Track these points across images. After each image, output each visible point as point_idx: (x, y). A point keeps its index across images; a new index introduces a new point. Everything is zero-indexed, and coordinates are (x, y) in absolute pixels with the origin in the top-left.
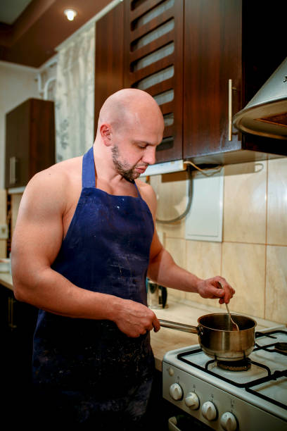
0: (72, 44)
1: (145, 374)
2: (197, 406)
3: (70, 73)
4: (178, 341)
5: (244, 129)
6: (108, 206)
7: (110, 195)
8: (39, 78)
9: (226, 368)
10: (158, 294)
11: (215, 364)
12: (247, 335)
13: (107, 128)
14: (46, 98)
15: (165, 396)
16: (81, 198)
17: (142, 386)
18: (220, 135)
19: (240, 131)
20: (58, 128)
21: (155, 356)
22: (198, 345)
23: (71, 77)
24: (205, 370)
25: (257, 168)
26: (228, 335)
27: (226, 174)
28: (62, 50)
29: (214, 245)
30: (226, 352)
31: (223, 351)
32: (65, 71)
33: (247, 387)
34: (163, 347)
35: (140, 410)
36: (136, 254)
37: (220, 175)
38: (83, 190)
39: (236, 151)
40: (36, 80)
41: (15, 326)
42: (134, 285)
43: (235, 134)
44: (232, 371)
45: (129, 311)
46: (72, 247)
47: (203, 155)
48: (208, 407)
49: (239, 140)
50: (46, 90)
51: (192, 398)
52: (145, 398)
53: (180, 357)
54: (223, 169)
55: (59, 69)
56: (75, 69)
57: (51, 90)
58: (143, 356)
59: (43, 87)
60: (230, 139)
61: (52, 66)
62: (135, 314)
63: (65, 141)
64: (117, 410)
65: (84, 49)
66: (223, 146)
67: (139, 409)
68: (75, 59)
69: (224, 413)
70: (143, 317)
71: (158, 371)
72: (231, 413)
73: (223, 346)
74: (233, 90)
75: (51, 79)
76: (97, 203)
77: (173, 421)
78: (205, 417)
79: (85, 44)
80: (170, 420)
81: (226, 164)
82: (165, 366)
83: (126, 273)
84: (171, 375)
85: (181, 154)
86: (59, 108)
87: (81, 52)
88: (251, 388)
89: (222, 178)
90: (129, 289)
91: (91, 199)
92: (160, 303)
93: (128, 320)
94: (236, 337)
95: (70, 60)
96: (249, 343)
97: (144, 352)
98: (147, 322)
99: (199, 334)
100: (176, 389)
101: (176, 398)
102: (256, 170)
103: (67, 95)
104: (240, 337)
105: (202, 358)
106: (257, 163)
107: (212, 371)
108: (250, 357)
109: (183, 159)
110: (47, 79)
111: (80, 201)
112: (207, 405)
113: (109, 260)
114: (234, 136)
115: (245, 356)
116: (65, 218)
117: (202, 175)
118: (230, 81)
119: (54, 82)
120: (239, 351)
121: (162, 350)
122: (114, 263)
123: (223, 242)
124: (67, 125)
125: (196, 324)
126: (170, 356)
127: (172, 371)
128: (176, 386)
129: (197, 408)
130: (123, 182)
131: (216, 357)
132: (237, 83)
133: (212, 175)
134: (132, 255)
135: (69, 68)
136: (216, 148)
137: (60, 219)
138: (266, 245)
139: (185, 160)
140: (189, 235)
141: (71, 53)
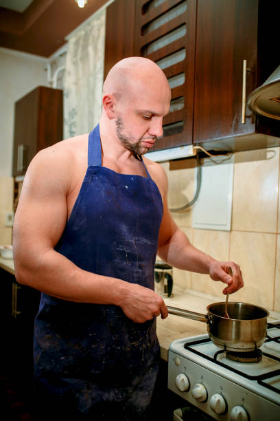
0: (83, 33)
1: (150, 363)
2: (204, 399)
3: (79, 61)
4: (184, 331)
5: (259, 111)
6: (115, 185)
7: (117, 174)
8: (49, 67)
9: (236, 359)
10: (163, 283)
11: (224, 354)
12: (259, 325)
13: (110, 99)
14: (55, 86)
15: (171, 387)
16: (86, 176)
17: (147, 376)
18: (233, 118)
19: (255, 113)
20: (66, 116)
21: (161, 345)
22: (206, 335)
23: (80, 65)
24: (214, 360)
25: (269, 155)
26: (238, 324)
27: (237, 161)
28: (72, 39)
29: (223, 233)
30: (236, 343)
31: (233, 341)
32: (75, 59)
33: (259, 379)
34: (169, 336)
35: (144, 400)
36: (146, 238)
37: (230, 163)
38: (89, 168)
39: (249, 135)
40: (46, 70)
41: (18, 313)
42: (140, 270)
43: (249, 117)
44: (243, 362)
45: (137, 296)
46: (76, 229)
47: (213, 139)
48: (217, 399)
49: (253, 123)
50: (55, 79)
51: (199, 390)
52: (149, 389)
53: (187, 346)
54: (234, 156)
55: (69, 58)
56: (85, 57)
57: (60, 79)
58: (149, 345)
59: (52, 76)
60: (243, 122)
61: (61, 55)
62: (142, 299)
63: (73, 129)
64: (119, 400)
65: (94, 37)
66: (236, 130)
67: (142, 400)
68: (85, 47)
69: (234, 406)
70: (151, 303)
71: (163, 360)
72: (242, 406)
73: (234, 336)
74: (247, 71)
75: (60, 69)
76: (103, 182)
77: (178, 413)
78: (213, 410)
79: (95, 32)
80: (175, 412)
81: (237, 151)
82: (171, 356)
83: (132, 258)
84: (177, 365)
85: (191, 138)
86: (67, 97)
87: (90, 41)
88: (263, 381)
89: (232, 165)
90: (135, 275)
91: (97, 178)
92: (165, 292)
93: (135, 306)
94: (248, 327)
95: (80, 49)
96: (261, 334)
97: (150, 341)
98: (155, 308)
99: (208, 322)
100: (183, 380)
101: (182, 389)
102: (268, 157)
103: (76, 83)
104: (252, 327)
105: (210, 348)
106: (268, 149)
107: (221, 362)
108: (260, 348)
109: (193, 144)
110: (56, 68)
111: (85, 179)
112: (216, 398)
113: (115, 243)
114: (247, 119)
115: (256, 347)
116: (69, 197)
117: (212, 163)
118: (245, 61)
119: (64, 70)
120: (250, 342)
121: (168, 339)
122: (120, 246)
123: (231, 230)
124: (76, 114)
125: (205, 312)
126: (177, 346)
127: (178, 361)
128: (183, 377)
129: (205, 400)
130: (132, 160)
131: (225, 347)
132: (252, 64)
133: (222, 162)
134: (140, 238)
135: (79, 56)
136: (227, 132)
137: (64, 198)
138: (277, 234)
139: (194, 145)
140: (197, 224)
141: (81, 42)
